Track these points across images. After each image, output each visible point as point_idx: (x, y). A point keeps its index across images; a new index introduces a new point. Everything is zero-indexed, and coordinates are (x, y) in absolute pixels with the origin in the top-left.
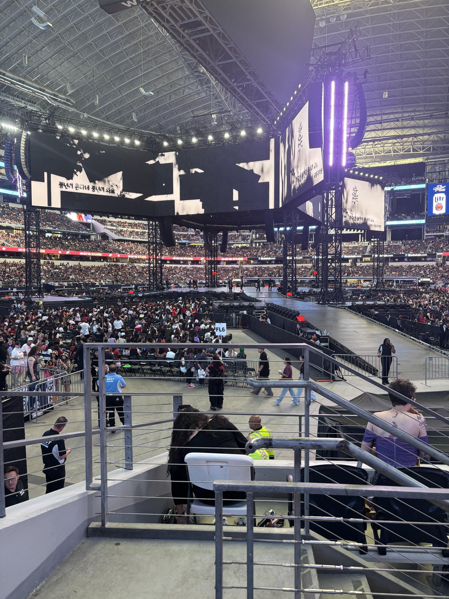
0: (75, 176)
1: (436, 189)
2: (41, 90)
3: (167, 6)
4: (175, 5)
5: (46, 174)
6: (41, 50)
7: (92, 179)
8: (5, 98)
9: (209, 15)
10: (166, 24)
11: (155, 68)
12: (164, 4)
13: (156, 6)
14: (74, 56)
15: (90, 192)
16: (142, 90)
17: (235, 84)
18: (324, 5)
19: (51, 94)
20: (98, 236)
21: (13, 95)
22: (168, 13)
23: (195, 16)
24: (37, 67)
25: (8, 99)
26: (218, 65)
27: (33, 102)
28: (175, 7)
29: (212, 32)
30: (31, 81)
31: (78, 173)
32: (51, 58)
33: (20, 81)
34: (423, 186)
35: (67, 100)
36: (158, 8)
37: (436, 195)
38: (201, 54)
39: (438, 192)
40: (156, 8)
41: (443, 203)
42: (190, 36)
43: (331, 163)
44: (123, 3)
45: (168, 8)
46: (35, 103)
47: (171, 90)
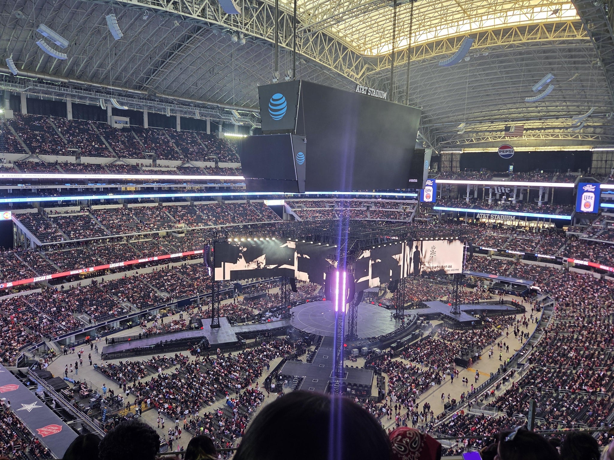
0: (238, 262)
1: (586, 188)
5: (222, 263)
7: (247, 262)
15: (247, 269)
31: (240, 260)
34: (572, 185)
37: (585, 194)
39: (587, 191)
41: (592, 202)
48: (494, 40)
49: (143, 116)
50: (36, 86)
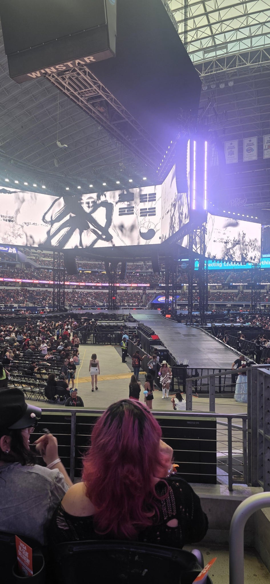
3: (66, 77)
4: (73, 77)
9: (101, 84)
11: (72, 124)
12: (64, 76)
13: (56, 77)
16: (59, 144)
17: (129, 140)
18: (214, 73)
20: (23, 265)
22: (67, 83)
23: (91, 86)
26: (114, 124)
29: (105, 98)
36: (58, 79)
38: (98, 115)
40: (57, 79)
42: (88, 101)
43: (194, 208)
44: (29, 75)
45: (67, 80)
47: (87, 142)
48: (243, 62)
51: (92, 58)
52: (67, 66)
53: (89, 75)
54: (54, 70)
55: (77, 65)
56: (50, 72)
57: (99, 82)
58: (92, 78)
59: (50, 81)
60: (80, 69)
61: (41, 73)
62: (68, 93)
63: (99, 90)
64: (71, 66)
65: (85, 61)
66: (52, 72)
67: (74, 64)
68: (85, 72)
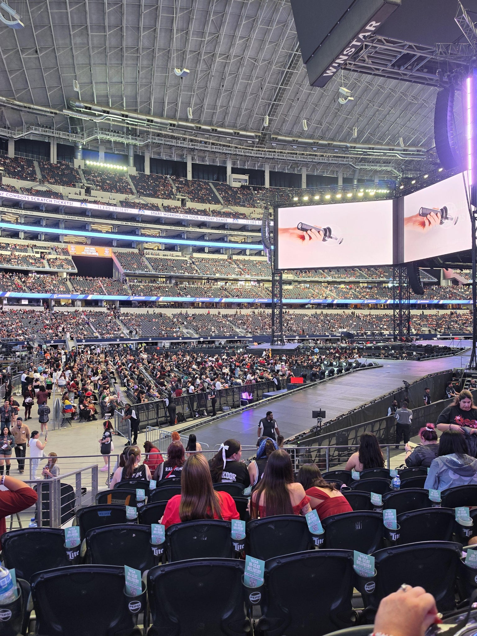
2: (390, 150)
3: (364, 58)
4: (371, 53)
6: (388, 114)
8: (362, 167)
9: (412, 44)
10: (377, 72)
12: (360, 58)
13: (353, 63)
14: (421, 107)
19: (401, 151)
21: (368, 162)
22: (371, 63)
23: (398, 52)
24: (388, 130)
25: (364, 167)
27: (387, 163)
28: (371, 55)
29: (430, 57)
30: (381, 144)
32: (399, 117)
33: (370, 148)
35: (418, 151)
36: (357, 63)
45: (367, 60)
46: (390, 163)
49: (264, 175)
50: (155, 139)
51: (374, 23)
52: (354, 46)
53: (388, 41)
54: (346, 58)
55: (364, 40)
56: (342, 62)
57: (406, 43)
58: (394, 43)
59: (351, 69)
60: (372, 41)
61: (334, 67)
62: (379, 73)
63: (415, 51)
64: (359, 44)
65: (369, 31)
66: (345, 60)
67: (359, 40)
68: (380, 41)
